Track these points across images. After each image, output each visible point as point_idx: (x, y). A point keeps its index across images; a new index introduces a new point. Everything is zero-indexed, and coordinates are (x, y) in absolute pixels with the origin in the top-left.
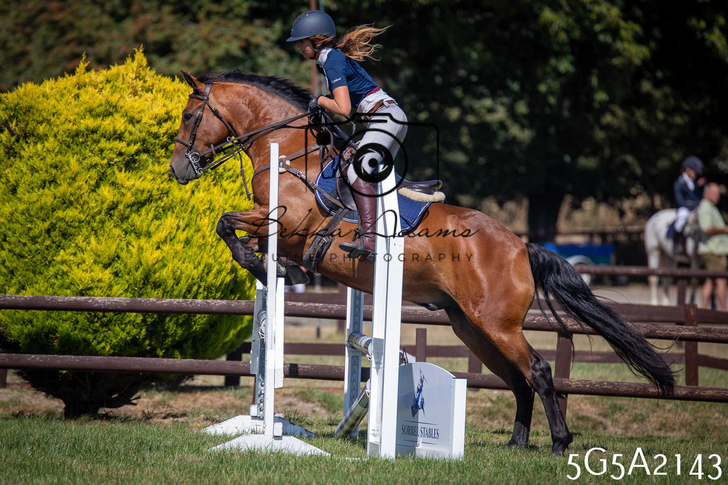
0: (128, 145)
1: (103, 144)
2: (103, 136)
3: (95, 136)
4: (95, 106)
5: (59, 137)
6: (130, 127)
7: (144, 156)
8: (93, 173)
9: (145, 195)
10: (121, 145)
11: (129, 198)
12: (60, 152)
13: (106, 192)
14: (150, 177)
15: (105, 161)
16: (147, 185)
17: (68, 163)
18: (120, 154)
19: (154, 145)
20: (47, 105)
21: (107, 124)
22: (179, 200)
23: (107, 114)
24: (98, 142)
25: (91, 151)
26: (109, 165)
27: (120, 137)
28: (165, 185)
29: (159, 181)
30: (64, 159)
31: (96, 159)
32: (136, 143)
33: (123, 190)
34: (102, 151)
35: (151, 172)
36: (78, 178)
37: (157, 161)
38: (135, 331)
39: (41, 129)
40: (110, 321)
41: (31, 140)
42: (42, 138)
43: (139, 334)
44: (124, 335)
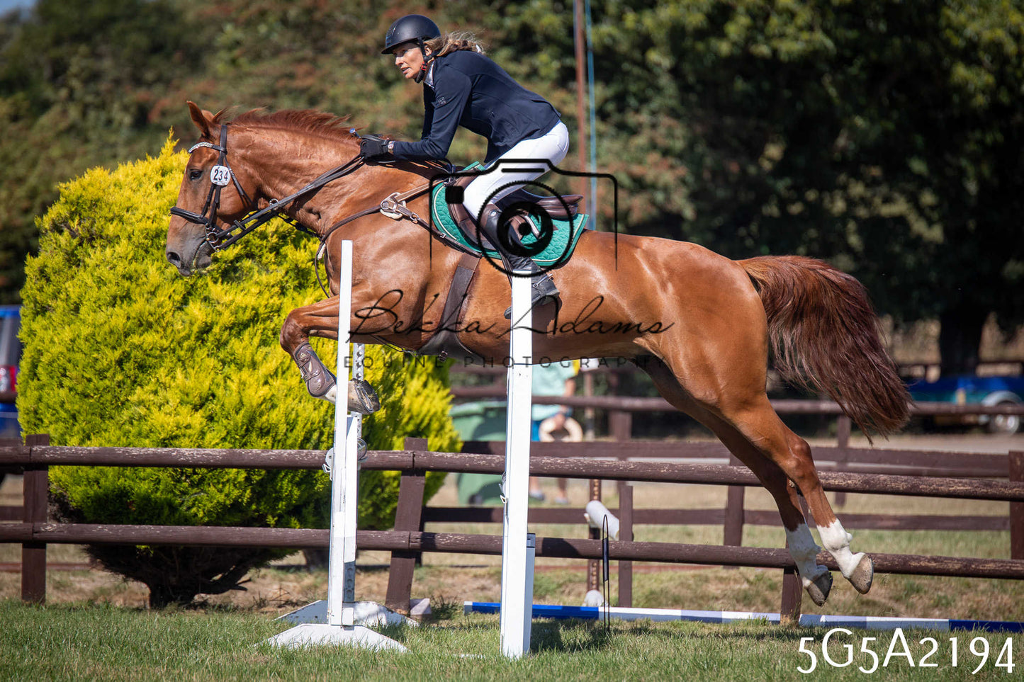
5: (134, 239)
7: (247, 263)
8: (180, 287)
9: (248, 314)
11: (227, 318)
12: (135, 258)
13: (196, 310)
14: (255, 290)
16: (251, 301)
17: (146, 272)
19: (260, 247)
20: (117, 198)
26: (200, 275)
28: (276, 301)
29: (267, 295)
30: (140, 267)
33: (219, 308)
35: (257, 283)
36: (159, 293)
37: (265, 268)
38: (236, 493)
39: (111, 229)
40: (202, 480)
41: (97, 243)
42: (112, 241)
43: (241, 496)
44: (221, 498)
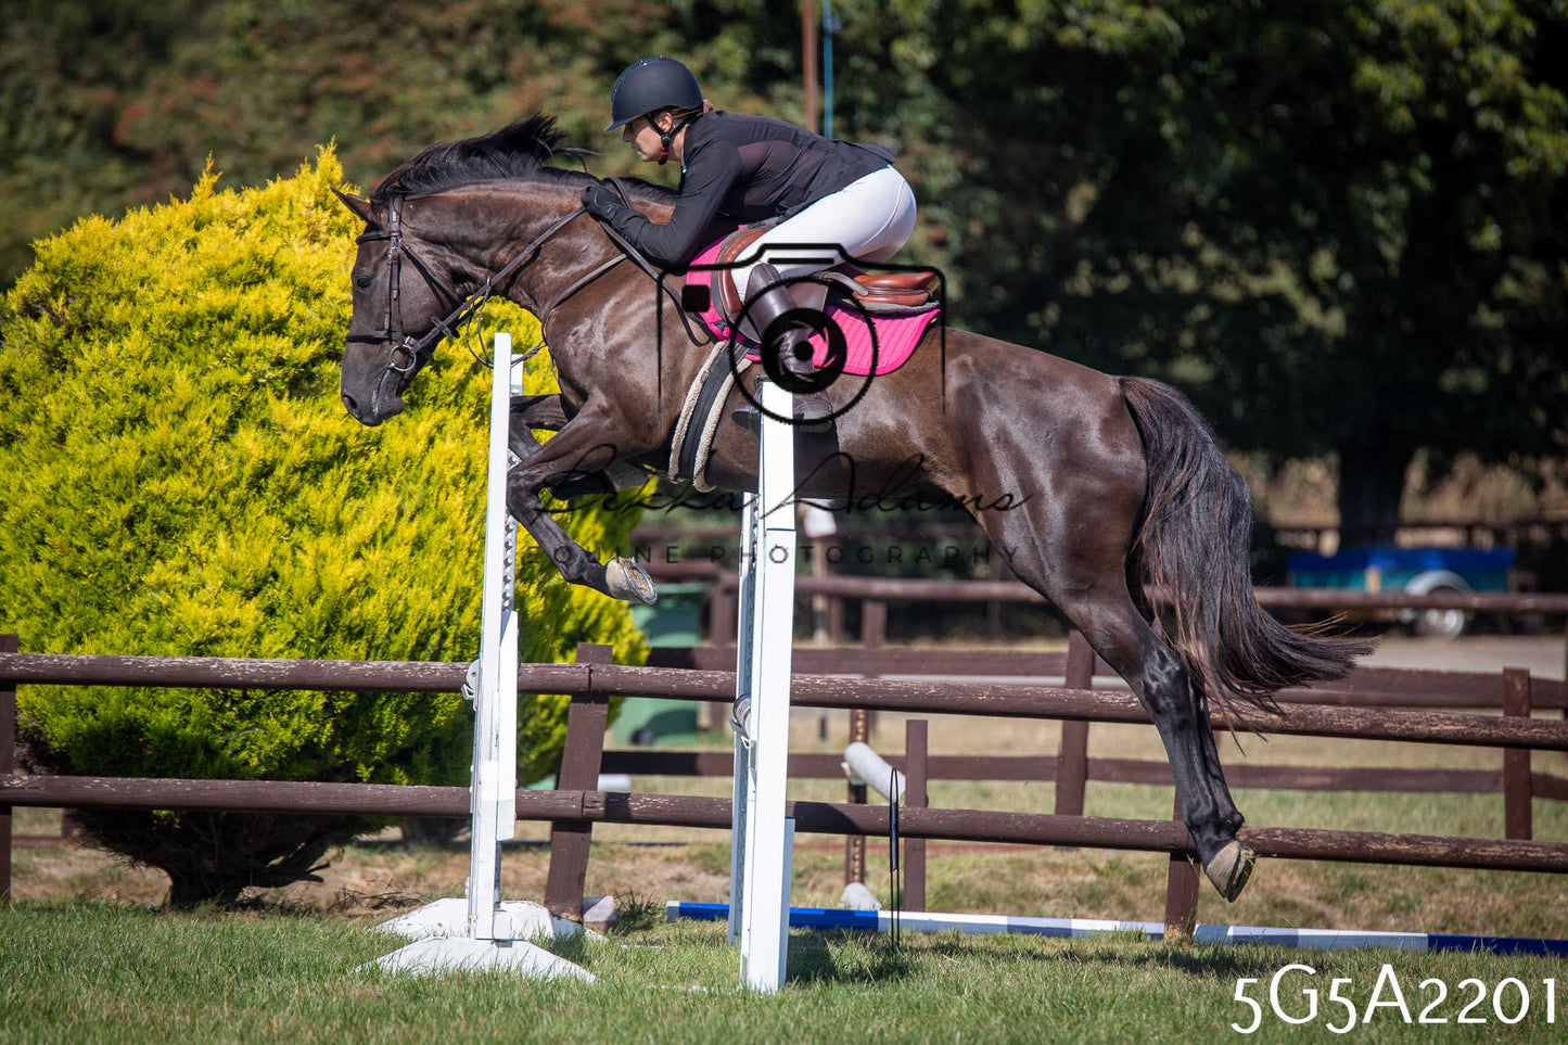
0: (296, 344)
1: (244, 341)
2: (244, 325)
3: (227, 326)
4: (227, 263)
5: (152, 328)
6: (300, 307)
7: (329, 367)
8: (224, 404)
9: (330, 448)
10: (279, 345)
11: (297, 454)
12: (153, 359)
13: (249, 441)
15: (248, 377)
16: (334, 427)
17: (170, 381)
18: (279, 362)
20: (127, 264)
21: (251, 302)
22: (401, 457)
23: (254, 280)
24: (232, 337)
25: (220, 357)
26: (256, 385)
27: (278, 327)
30: (162, 374)
31: (229, 374)
32: (312, 338)
33: (284, 437)
34: (240, 356)
36: (191, 413)
38: (309, 728)
39: (116, 313)
40: (257, 707)
41: (94, 335)
42: (117, 331)
43: (317, 733)
44: (286, 735)
